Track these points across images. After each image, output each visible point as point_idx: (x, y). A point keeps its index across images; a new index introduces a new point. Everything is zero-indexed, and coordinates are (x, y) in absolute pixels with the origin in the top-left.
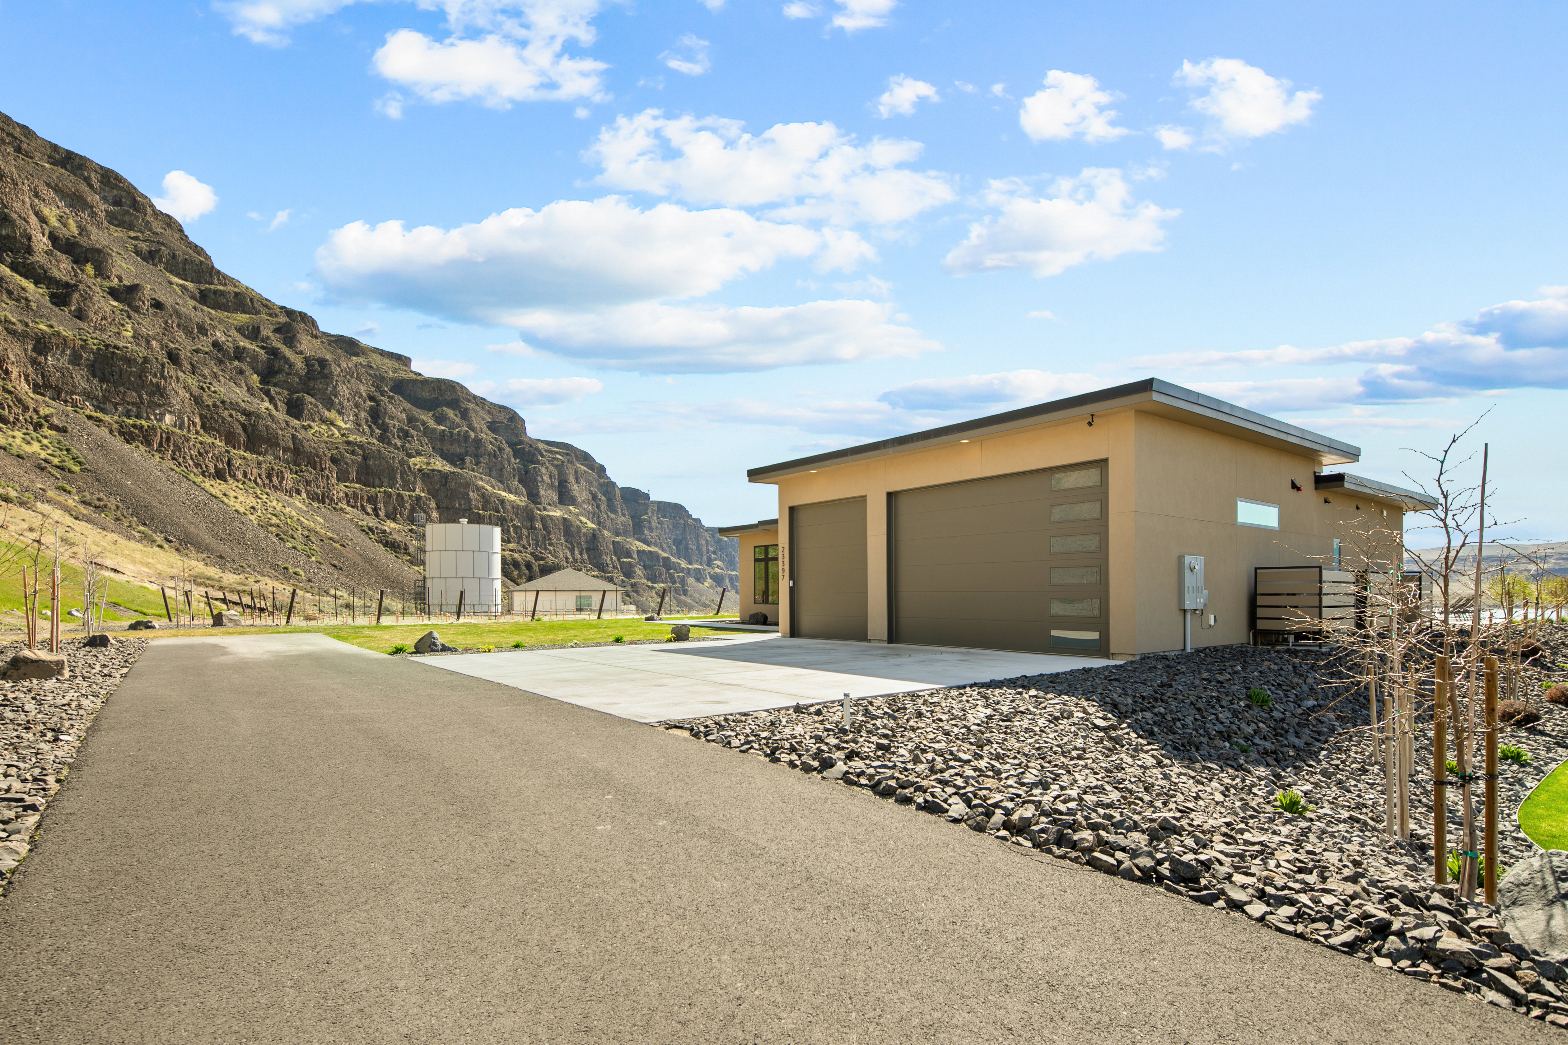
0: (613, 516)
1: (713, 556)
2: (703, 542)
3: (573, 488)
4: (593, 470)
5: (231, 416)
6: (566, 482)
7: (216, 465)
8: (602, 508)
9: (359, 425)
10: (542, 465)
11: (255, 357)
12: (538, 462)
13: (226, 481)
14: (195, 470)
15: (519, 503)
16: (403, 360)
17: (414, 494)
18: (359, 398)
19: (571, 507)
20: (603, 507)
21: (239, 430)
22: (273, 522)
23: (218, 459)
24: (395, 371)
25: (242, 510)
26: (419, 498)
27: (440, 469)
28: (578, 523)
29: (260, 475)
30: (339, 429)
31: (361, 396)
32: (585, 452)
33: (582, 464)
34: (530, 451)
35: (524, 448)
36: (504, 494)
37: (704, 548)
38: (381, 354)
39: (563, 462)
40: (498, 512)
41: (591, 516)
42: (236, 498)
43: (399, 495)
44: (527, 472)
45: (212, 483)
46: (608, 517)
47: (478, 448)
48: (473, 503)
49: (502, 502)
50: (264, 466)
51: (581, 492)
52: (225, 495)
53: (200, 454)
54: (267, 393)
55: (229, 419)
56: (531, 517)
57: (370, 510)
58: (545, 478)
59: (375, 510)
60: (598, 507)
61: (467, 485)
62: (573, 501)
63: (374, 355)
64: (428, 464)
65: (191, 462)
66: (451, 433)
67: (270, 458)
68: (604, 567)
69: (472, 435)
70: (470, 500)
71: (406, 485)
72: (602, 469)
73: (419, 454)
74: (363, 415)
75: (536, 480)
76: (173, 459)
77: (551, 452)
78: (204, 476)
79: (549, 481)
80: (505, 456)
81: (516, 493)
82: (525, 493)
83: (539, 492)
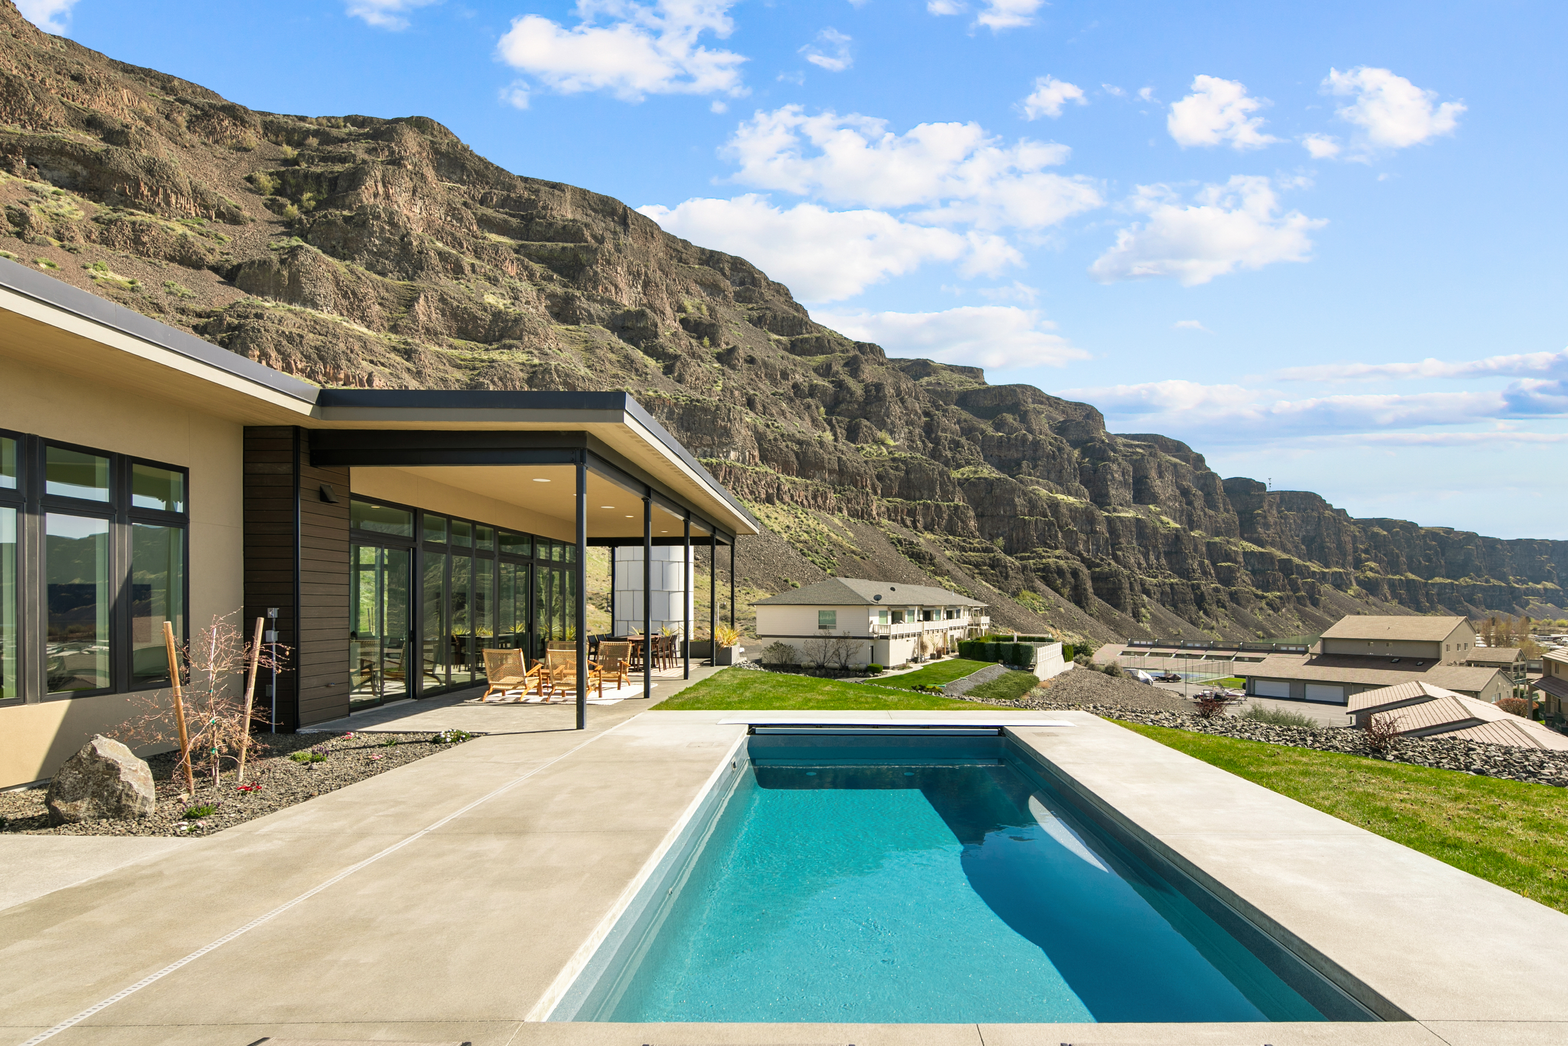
0: (1212, 513)
1: (1363, 555)
2: (1348, 539)
3: (1154, 484)
4: (1187, 461)
5: (787, 446)
6: (1146, 477)
7: (767, 491)
8: (1196, 504)
9: (913, 441)
10: (1114, 462)
11: (824, 390)
12: (1109, 459)
13: (773, 504)
14: (750, 497)
15: (1078, 505)
16: (974, 373)
17: (952, 504)
18: (914, 415)
19: (1151, 506)
20: (1199, 503)
21: (793, 458)
22: (802, 538)
23: (769, 485)
24: (961, 383)
25: (777, 528)
26: (957, 507)
27: (987, 476)
28: (1158, 524)
29: (806, 497)
30: (887, 446)
31: (916, 413)
32: (1178, 442)
33: (1173, 456)
34: (1100, 447)
35: (1095, 445)
36: (1060, 497)
37: (1349, 547)
38: (952, 370)
39: (1143, 455)
40: (1046, 516)
41: (1177, 515)
42: (776, 518)
43: (937, 506)
44: (1095, 471)
45: (761, 507)
46: (1205, 514)
47: (1035, 451)
48: (1019, 508)
49: (1055, 506)
50: (810, 488)
51: (1164, 488)
52: (768, 517)
53: (755, 482)
54: (830, 423)
55: (785, 450)
56: (1091, 520)
57: (909, 523)
58: (1116, 476)
59: (914, 523)
60: (1190, 503)
61: (1013, 490)
62: (1155, 500)
63: (944, 373)
64: (976, 472)
65: (746, 490)
66: (1009, 438)
67: (817, 481)
68: (1189, 573)
69: (1030, 437)
70: (1015, 506)
71: (945, 496)
72: (1200, 459)
73: (968, 463)
74: (917, 431)
75: (1105, 480)
76: (734, 488)
77: (1131, 446)
78: (756, 501)
79: (1121, 478)
80: (1066, 456)
81: (1077, 495)
82: (1087, 494)
83: (1108, 492)
